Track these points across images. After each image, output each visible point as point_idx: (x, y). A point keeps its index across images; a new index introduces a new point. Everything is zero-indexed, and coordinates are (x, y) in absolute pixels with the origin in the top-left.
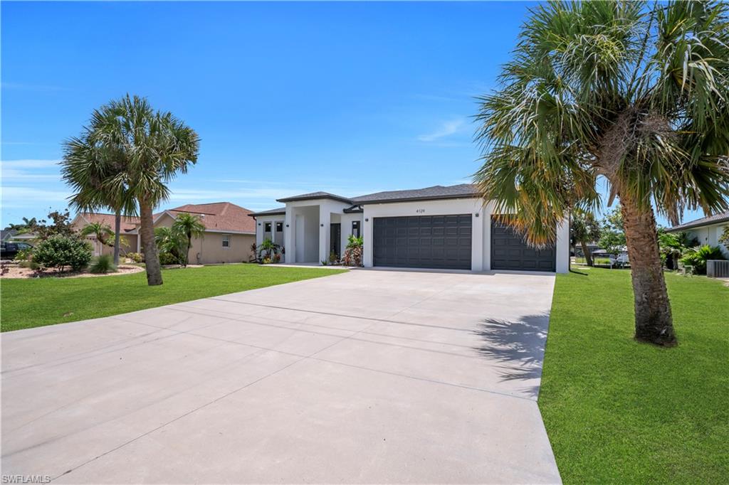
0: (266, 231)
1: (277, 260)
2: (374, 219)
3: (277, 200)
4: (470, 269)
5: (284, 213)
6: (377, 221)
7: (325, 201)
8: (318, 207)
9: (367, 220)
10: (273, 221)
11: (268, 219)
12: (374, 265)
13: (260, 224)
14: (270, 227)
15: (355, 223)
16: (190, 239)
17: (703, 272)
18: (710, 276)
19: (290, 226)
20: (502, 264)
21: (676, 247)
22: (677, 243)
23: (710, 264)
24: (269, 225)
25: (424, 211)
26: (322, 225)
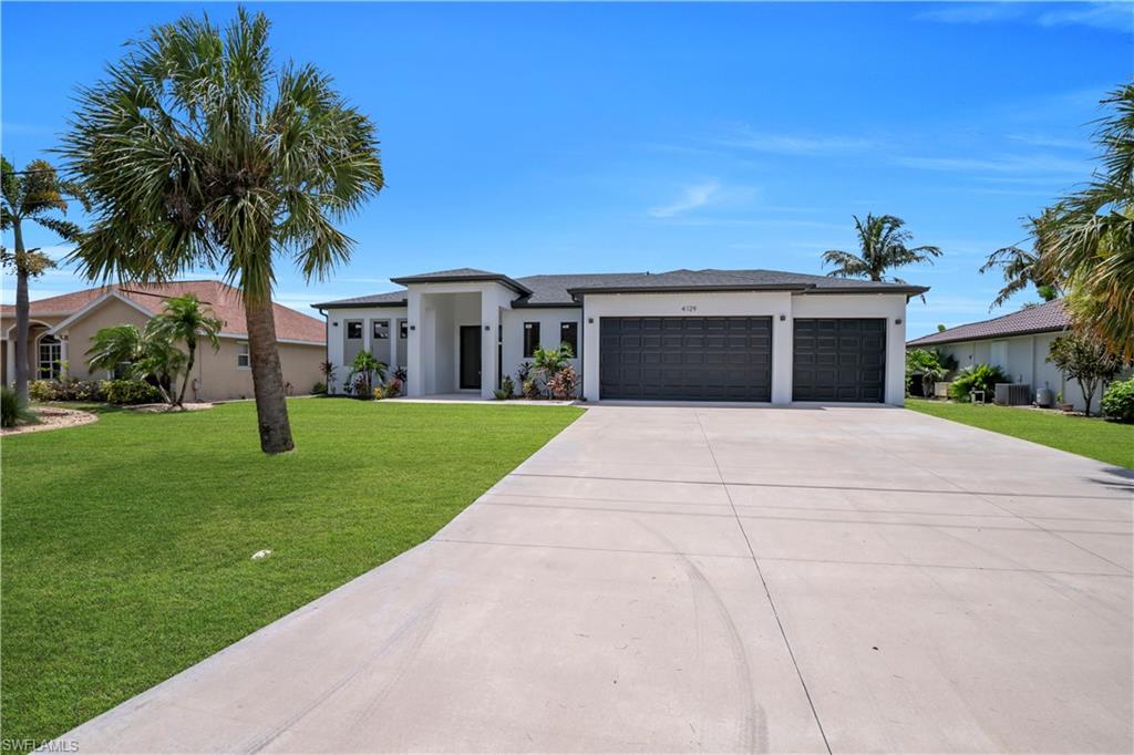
0: (350, 336)
2: (601, 318)
3: (392, 280)
4: (769, 400)
5: (404, 304)
6: (606, 322)
7: (493, 285)
8: (480, 293)
9: (591, 321)
10: (366, 318)
11: (354, 315)
12: (601, 398)
13: (336, 324)
14: (360, 329)
15: (530, 326)
16: (192, 352)
17: (989, 399)
18: (1002, 403)
19: (418, 327)
20: (804, 393)
21: (931, 367)
22: (933, 362)
23: (1000, 389)
24: (357, 326)
25: (695, 308)
26: (487, 328)
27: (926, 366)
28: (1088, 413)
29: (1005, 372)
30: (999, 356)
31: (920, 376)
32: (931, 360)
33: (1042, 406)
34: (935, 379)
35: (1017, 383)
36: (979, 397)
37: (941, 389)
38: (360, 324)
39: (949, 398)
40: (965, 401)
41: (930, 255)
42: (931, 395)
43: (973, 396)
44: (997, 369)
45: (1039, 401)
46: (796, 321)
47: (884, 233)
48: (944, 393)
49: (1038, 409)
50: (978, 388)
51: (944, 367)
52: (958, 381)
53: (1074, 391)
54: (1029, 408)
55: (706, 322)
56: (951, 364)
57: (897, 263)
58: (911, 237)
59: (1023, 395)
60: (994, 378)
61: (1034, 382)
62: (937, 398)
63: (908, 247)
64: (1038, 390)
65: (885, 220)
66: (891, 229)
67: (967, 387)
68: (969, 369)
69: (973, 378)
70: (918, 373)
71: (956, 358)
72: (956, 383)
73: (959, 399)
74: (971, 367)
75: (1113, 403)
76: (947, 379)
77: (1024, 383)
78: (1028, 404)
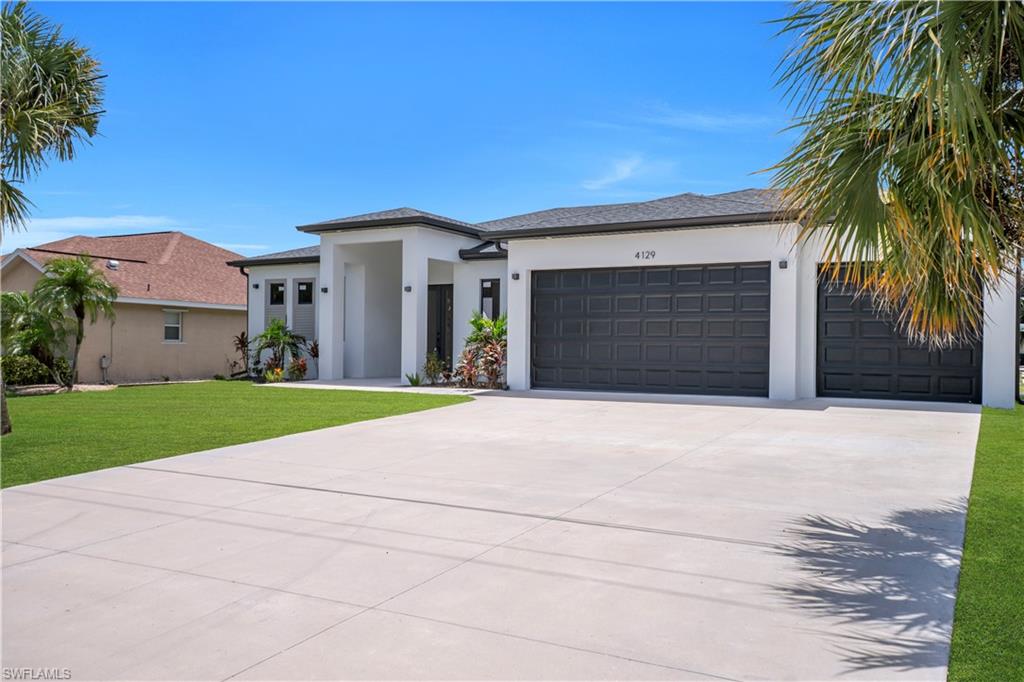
1: (299, 373)
2: (533, 273)
3: (299, 228)
4: (766, 395)
5: (316, 260)
6: (539, 279)
7: (414, 230)
8: (400, 243)
9: (516, 277)
10: (290, 277)
11: (276, 274)
12: (534, 385)
14: (282, 292)
15: (489, 285)
16: (81, 323)
19: (330, 290)
20: (843, 384)
24: (281, 289)
25: (653, 255)
26: (409, 289)
38: (282, 285)
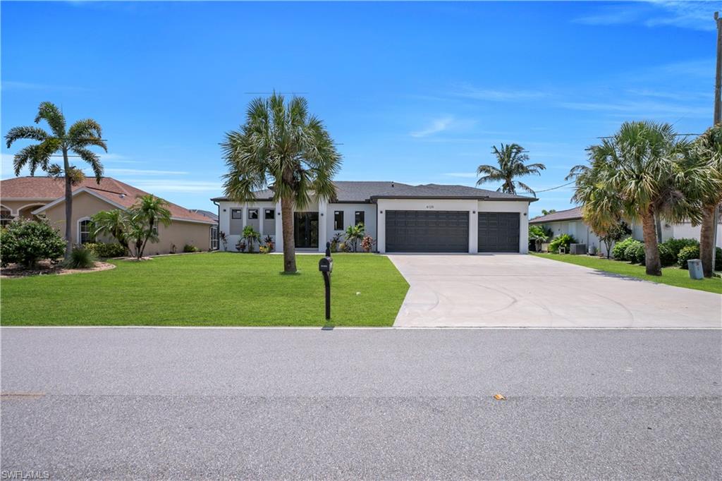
0: (233, 218)
2: (386, 211)
4: (468, 252)
9: (381, 212)
12: (386, 251)
13: (225, 210)
14: (240, 213)
15: (338, 213)
17: (567, 252)
18: (573, 254)
20: (484, 248)
21: (540, 235)
22: (541, 233)
23: (573, 246)
24: (238, 212)
25: (433, 207)
26: (322, 215)
27: (537, 235)
28: (608, 257)
29: (575, 238)
30: (572, 230)
31: (534, 240)
32: (539, 231)
33: (591, 255)
34: (542, 242)
35: (581, 244)
36: (562, 251)
37: (545, 247)
38: (240, 210)
39: (549, 252)
40: (556, 253)
41: (539, 169)
42: (540, 251)
43: (560, 250)
44: (571, 236)
45: (590, 252)
46: (479, 213)
47: (513, 155)
48: (546, 249)
49: (589, 256)
50: (563, 246)
51: (546, 235)
52: (553, 243)
53: (603, 247)
54: (585, 255)
55: (437, 214)
56: (550, 234)
57: (520, 173)
58: (528, 159)
59: (582, 249)
60: (570, 241)
61: (588, 242)
62: (543, 252)
63: (525, 164)
64: (590, 247)
65: (513, 146)
66: (517, 153)
67: (557, 246)
68: (558, 236)
69: (560, 241)
70: (533, 238)
71: (553, 230)
72: (552, 244)
73: (554, 252)
74: (559, 235)
75: (617, 252)
76: (548, 242)
77: (584, 243)
78: (585, 254)
